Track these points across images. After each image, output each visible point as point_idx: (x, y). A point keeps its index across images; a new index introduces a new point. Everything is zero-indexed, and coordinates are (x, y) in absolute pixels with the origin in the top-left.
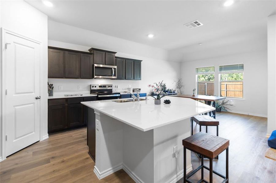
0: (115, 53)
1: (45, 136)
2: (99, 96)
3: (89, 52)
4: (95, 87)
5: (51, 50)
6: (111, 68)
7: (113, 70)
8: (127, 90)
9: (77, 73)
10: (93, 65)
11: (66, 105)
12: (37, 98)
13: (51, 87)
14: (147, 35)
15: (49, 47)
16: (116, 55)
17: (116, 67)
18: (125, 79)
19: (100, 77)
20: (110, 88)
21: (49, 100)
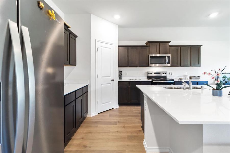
0: (170, 42)
1: (117, 106)
2: (154, 82)
3: (146, 45)
4: (151, 73)
5: (121, 48)
6: (165, 57)
7: (167, 58)
8: (182, 77)
9: (137, 63)
10: (149, 55)
11: (129, 86)
12: (112, 81)
13: (120, 73)
14: (209, 15)
15: (119, 46)
16: (170, 44)
17: (170, 55)
18: (180, 66)
19: (157, 65)
20: (164, 75)
21: (119, 82)
